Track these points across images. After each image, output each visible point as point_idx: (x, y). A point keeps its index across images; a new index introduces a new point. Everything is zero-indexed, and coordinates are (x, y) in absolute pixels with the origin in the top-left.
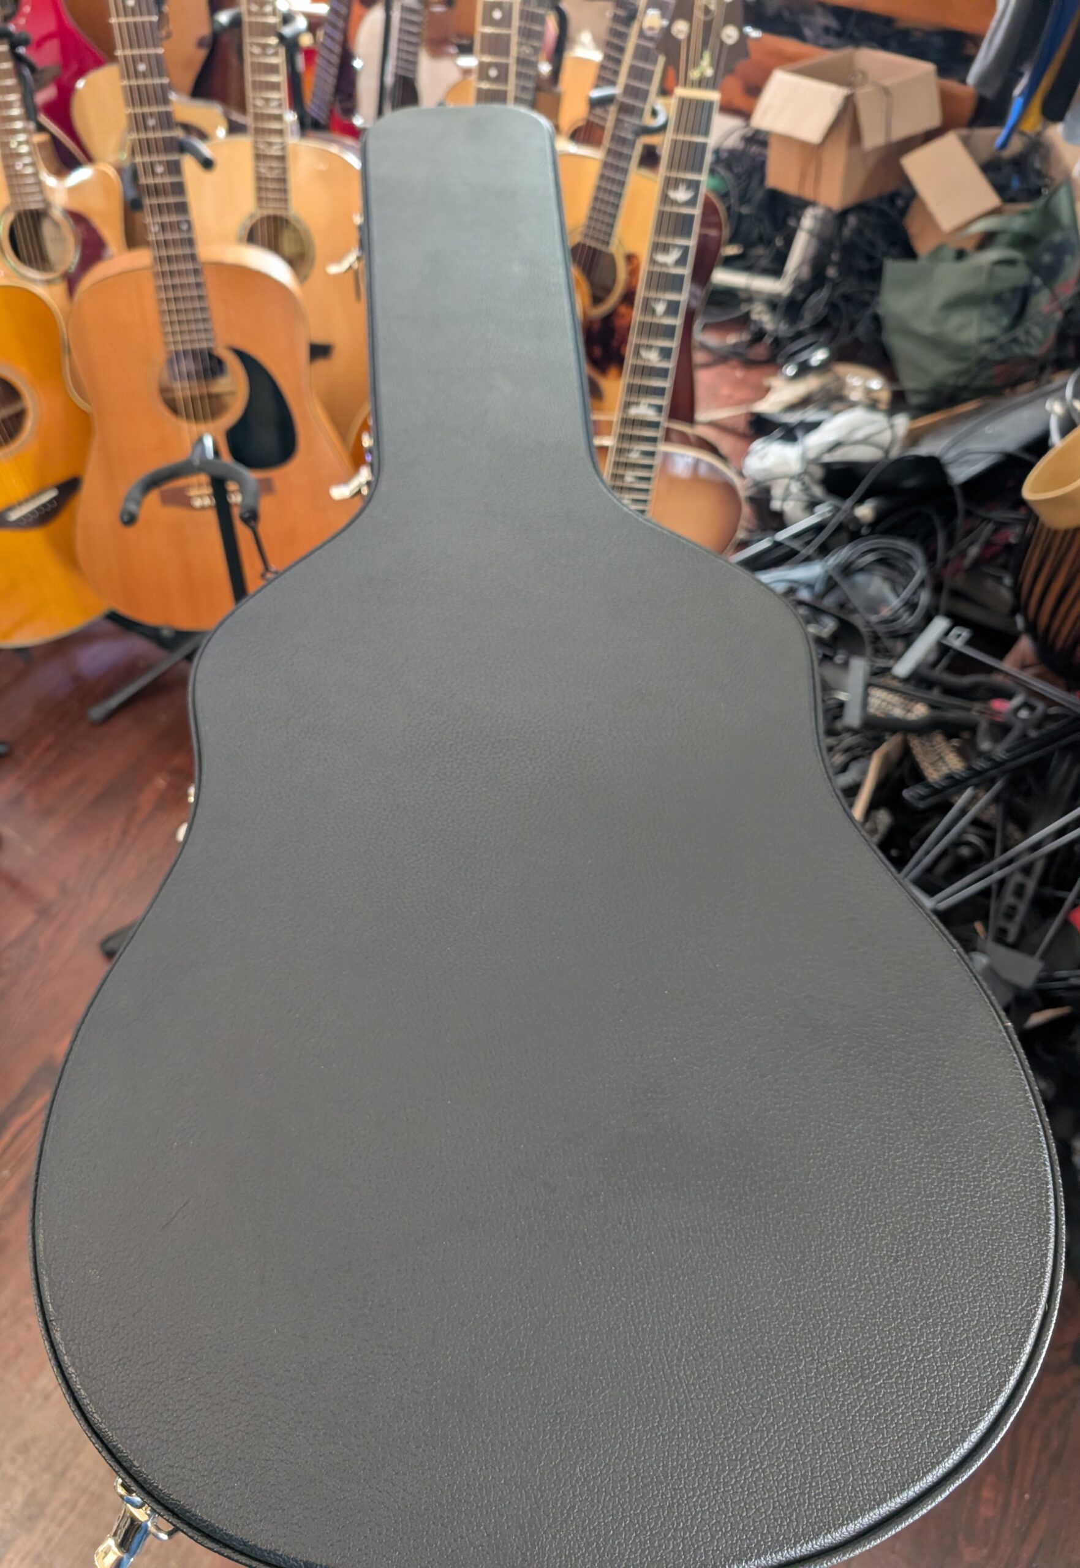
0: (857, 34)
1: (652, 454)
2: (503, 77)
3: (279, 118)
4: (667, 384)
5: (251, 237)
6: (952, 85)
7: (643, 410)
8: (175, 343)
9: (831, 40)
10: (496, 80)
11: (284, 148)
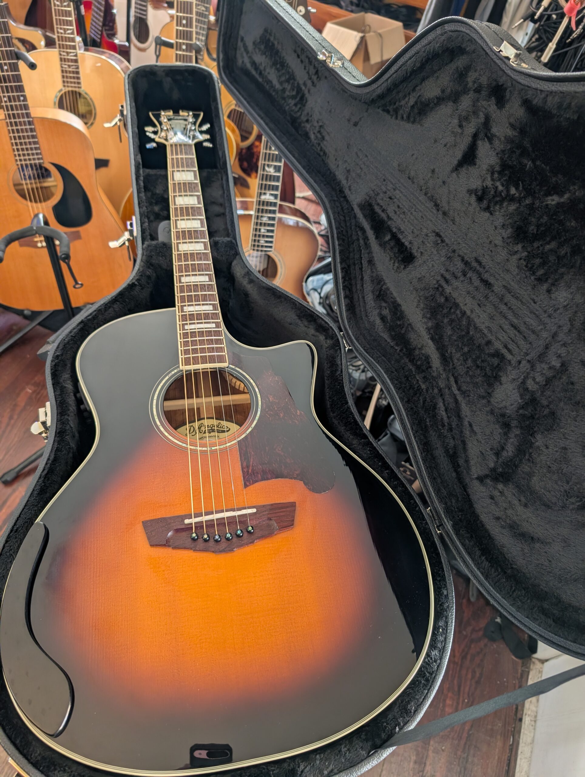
0: (365, 5)
1: (273, 219)
2: (189, 24)
3: (73, 40)
4: (279, 184)
5: (61, 105)
6: (410, 33)
7: (268, 197)
8: (21, 160)
9: (354, 8)
10: (186, 26)
11: (76, 56)
